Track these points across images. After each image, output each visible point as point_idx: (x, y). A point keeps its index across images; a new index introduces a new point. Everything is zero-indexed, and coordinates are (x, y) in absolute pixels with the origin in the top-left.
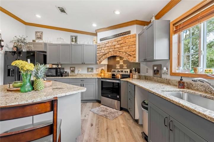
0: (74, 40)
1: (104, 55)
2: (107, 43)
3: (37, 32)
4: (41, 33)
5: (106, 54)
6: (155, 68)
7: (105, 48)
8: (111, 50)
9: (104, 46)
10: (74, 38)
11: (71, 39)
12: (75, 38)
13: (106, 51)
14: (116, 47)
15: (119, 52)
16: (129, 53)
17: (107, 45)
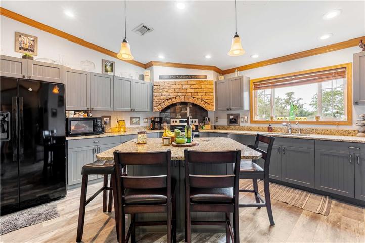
0: (109, 68)
1: (167, 100)
2: (173, 83)
3: (23, 34)
4: (32, 39)
5: (171, 98)
6: (231, 117)
7: (170, 91)
8: (179, 94)
9: (167, 87)
10: (108, 64)
11: (104, 66)
12: (111, 66)
13: (171, 94)
14: (187, 91)
15: (192, 98)
16: (207, 101)
17: (174, 87)
